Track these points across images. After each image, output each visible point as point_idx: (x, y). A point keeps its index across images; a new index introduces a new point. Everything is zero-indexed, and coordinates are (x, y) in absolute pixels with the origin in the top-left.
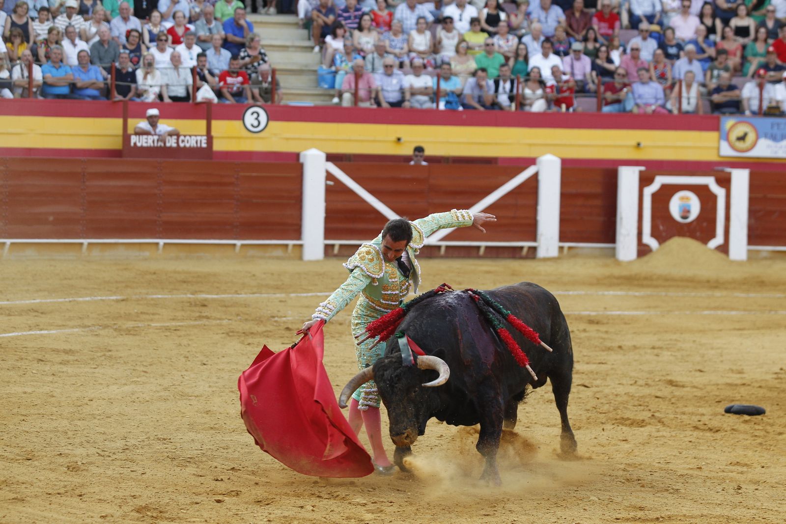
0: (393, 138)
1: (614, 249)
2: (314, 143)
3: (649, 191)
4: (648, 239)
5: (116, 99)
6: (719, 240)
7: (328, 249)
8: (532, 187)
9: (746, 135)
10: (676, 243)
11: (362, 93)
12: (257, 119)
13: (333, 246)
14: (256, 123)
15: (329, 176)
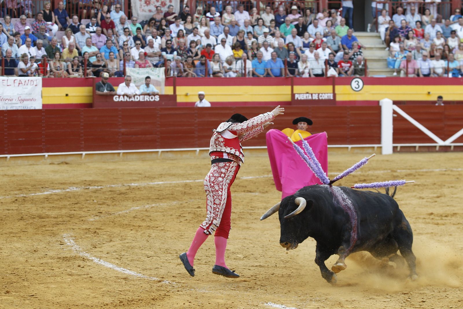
0: (426, 92)
2: (386, 95)
5: (288, 76)
7: (395, 148)
11: (410, 70)
12: (358, 84)
13: (397, 147)
14: (357, 86)
15: (395, 112)
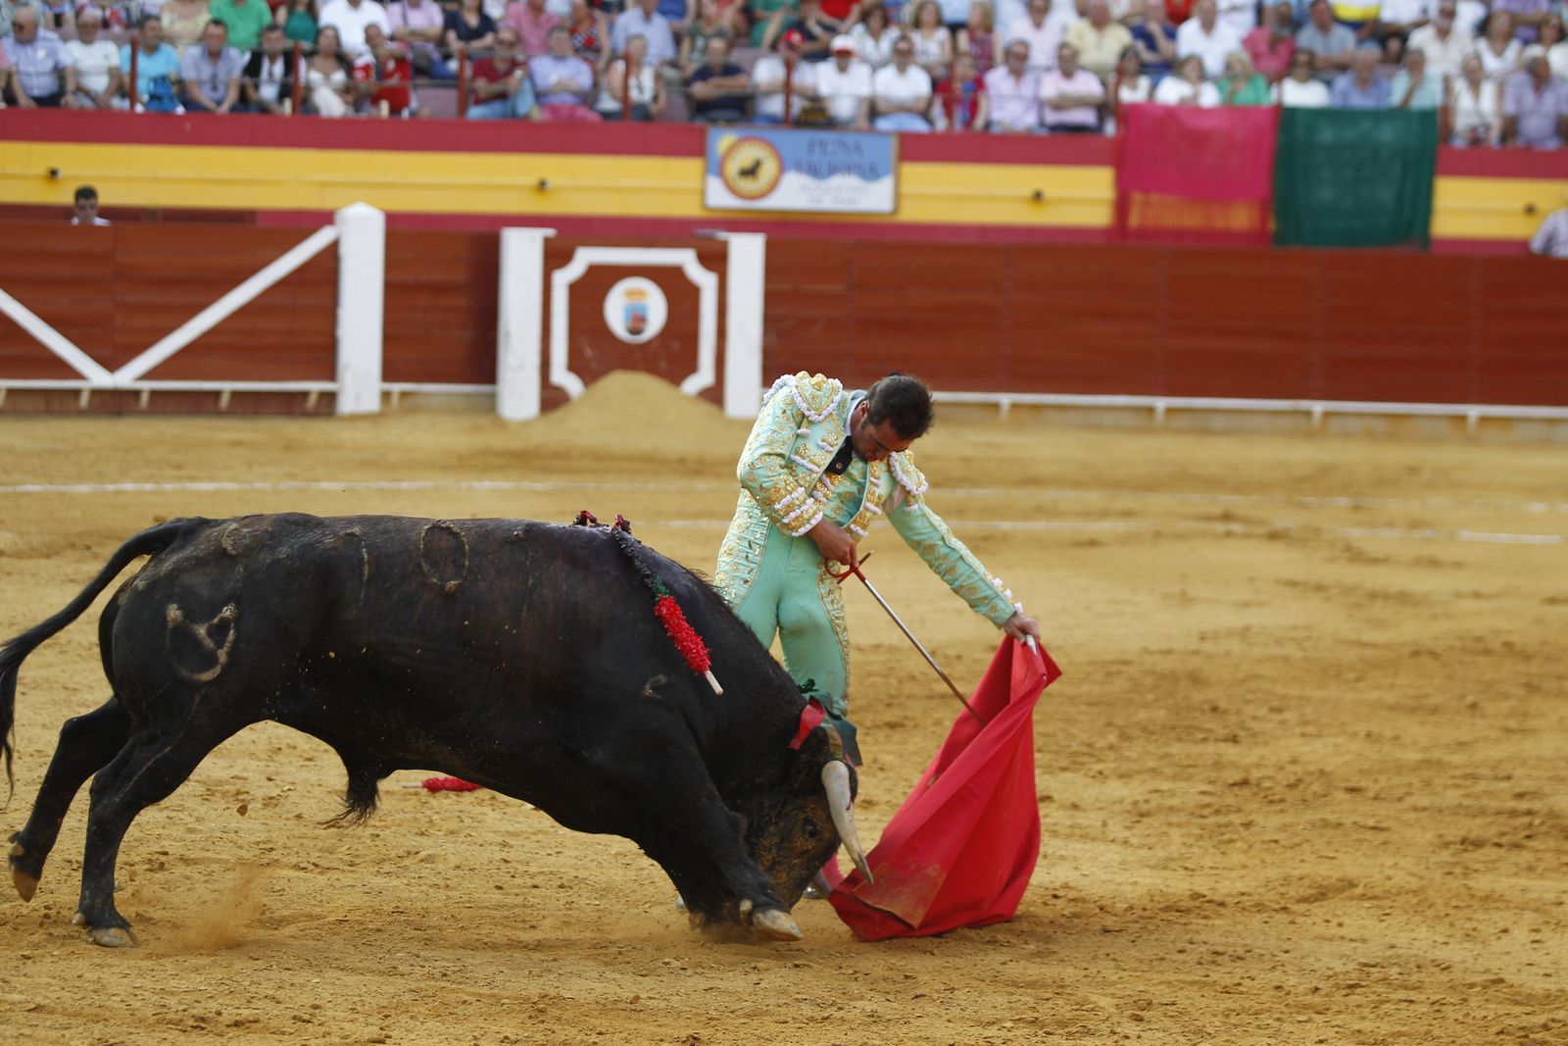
0: (42, 169)
1: (492, 397)
3: (564, 278)
4: (562, 376)
6: (704, 377)
8: (325, 270)
9: (758, 164)
10: (620, 384)
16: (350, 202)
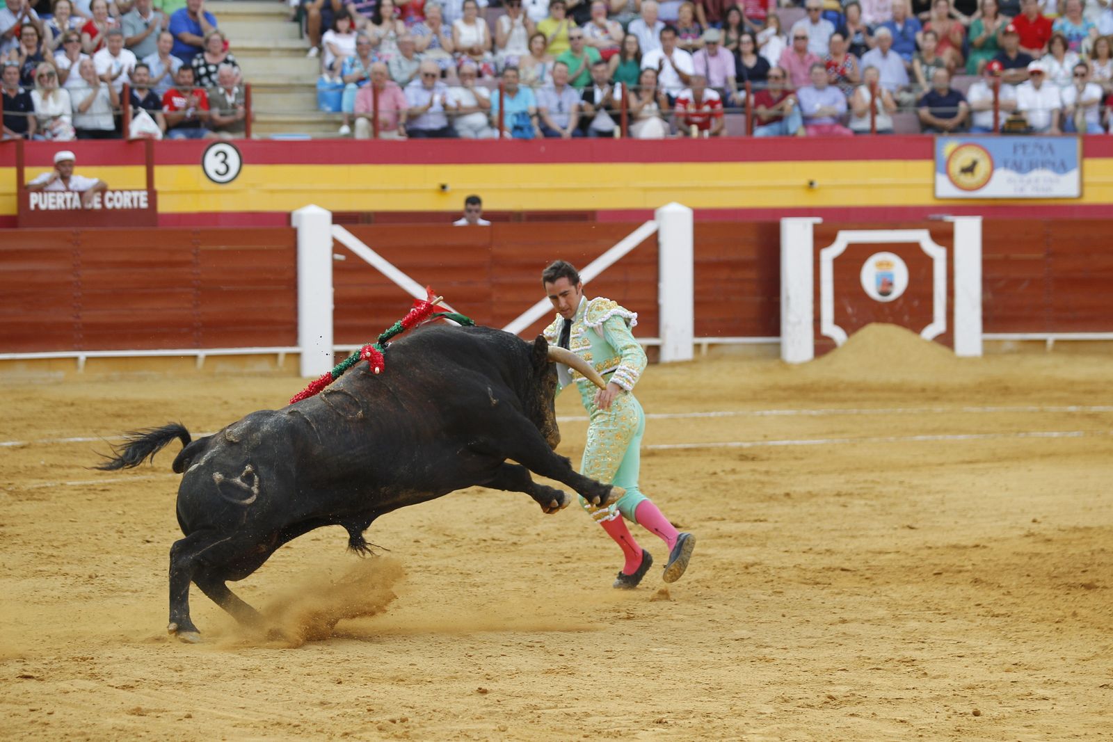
0: (436, 186)
1: (778, 345)
2: (312, 196)
3: (829, 254)
4: (830, 328)
5: (6, 137)
6: (938, 326)
7: (339, 358)
8: (649, 254)
9: (974, 164)
10: (874, 332)
11: (385, 117)
12: (223, 162)
13: (345, 354)
14: (222, 169)
15: (338, 247)
16: (667, 202)
